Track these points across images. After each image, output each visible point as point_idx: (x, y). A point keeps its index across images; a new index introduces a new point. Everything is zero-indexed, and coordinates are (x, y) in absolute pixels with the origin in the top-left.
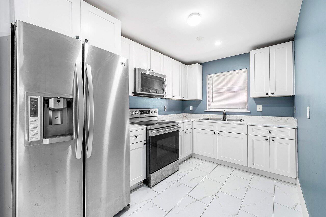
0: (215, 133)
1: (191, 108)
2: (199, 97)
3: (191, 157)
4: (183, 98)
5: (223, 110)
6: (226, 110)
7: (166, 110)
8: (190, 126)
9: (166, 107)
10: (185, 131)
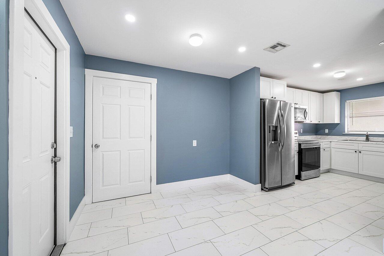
0: (356, 152)
1: (327, 131)
2: (337, 121)
3: (328, 171)
4: (319, 122)
5: (365, 133)
6: (369, 133)
7: (302, 132)
8: (328, 146)
9: (302, 130)
10: (324, 149)
